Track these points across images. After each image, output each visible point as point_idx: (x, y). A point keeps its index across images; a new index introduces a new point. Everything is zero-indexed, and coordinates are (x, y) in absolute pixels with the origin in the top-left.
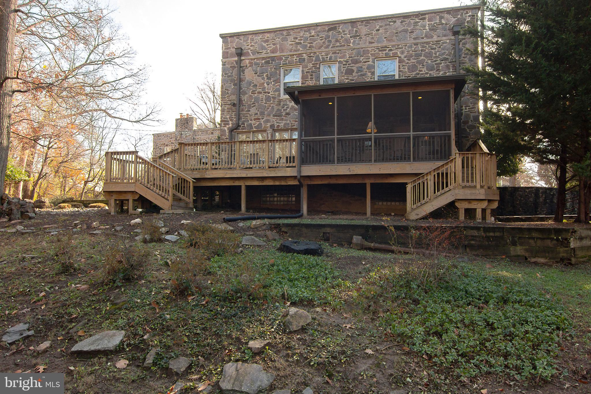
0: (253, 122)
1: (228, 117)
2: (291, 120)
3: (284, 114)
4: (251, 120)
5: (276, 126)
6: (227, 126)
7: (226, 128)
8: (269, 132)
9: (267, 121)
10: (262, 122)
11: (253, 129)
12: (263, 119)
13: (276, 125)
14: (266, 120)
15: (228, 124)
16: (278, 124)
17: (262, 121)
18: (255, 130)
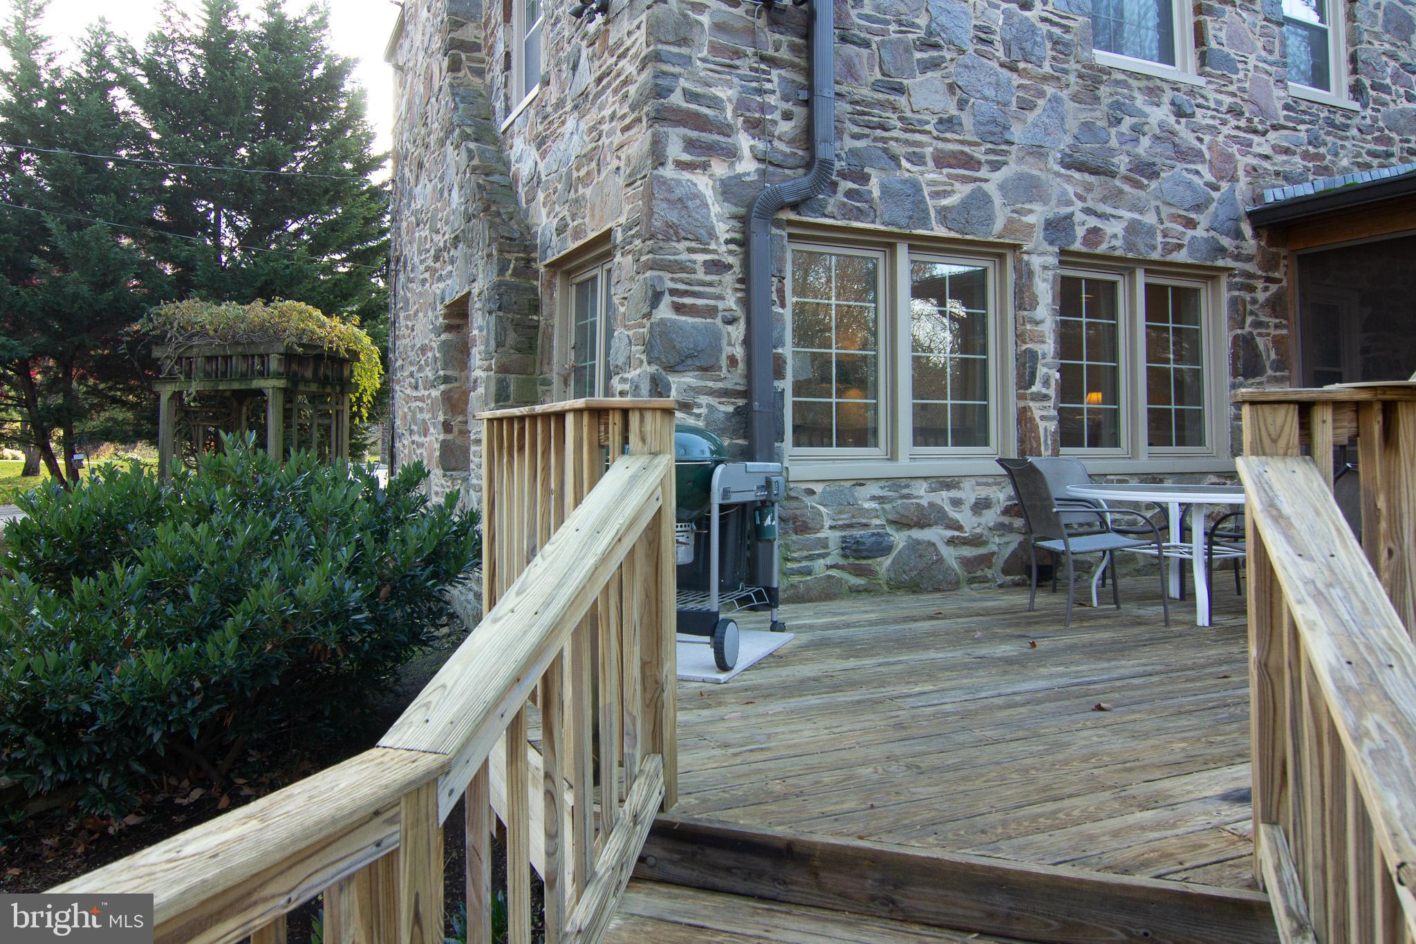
0: (930, 176)
1: (722, 93)
2: (1165, 211)
3: (1122, 162)
4: (917, 159)
5: (1080, 232)
6: (719, 169)
7: (703, 184)
8: (1036, 262)
9: (1028, 189)
10: (991, 188)
11: (924, 221)
12: (995, 166)
13: (1083, 224)
14: (1021, 177)
15: (731, 154)
16: (1093, 222)
17: (993, 182)
18: (940, 231)
